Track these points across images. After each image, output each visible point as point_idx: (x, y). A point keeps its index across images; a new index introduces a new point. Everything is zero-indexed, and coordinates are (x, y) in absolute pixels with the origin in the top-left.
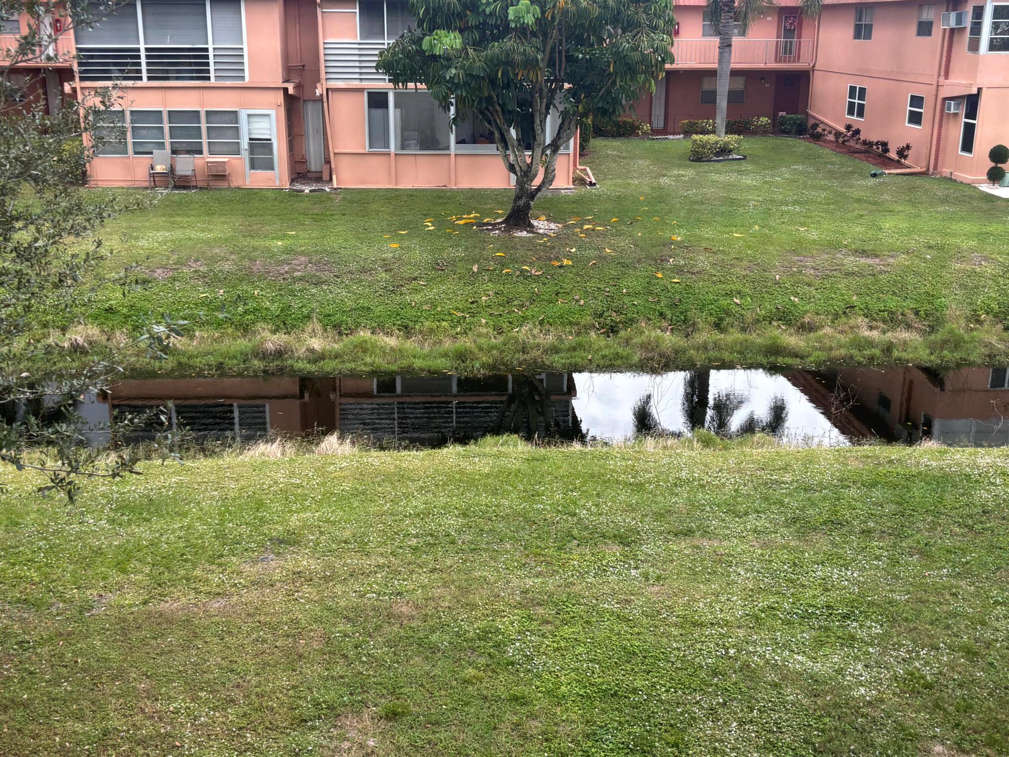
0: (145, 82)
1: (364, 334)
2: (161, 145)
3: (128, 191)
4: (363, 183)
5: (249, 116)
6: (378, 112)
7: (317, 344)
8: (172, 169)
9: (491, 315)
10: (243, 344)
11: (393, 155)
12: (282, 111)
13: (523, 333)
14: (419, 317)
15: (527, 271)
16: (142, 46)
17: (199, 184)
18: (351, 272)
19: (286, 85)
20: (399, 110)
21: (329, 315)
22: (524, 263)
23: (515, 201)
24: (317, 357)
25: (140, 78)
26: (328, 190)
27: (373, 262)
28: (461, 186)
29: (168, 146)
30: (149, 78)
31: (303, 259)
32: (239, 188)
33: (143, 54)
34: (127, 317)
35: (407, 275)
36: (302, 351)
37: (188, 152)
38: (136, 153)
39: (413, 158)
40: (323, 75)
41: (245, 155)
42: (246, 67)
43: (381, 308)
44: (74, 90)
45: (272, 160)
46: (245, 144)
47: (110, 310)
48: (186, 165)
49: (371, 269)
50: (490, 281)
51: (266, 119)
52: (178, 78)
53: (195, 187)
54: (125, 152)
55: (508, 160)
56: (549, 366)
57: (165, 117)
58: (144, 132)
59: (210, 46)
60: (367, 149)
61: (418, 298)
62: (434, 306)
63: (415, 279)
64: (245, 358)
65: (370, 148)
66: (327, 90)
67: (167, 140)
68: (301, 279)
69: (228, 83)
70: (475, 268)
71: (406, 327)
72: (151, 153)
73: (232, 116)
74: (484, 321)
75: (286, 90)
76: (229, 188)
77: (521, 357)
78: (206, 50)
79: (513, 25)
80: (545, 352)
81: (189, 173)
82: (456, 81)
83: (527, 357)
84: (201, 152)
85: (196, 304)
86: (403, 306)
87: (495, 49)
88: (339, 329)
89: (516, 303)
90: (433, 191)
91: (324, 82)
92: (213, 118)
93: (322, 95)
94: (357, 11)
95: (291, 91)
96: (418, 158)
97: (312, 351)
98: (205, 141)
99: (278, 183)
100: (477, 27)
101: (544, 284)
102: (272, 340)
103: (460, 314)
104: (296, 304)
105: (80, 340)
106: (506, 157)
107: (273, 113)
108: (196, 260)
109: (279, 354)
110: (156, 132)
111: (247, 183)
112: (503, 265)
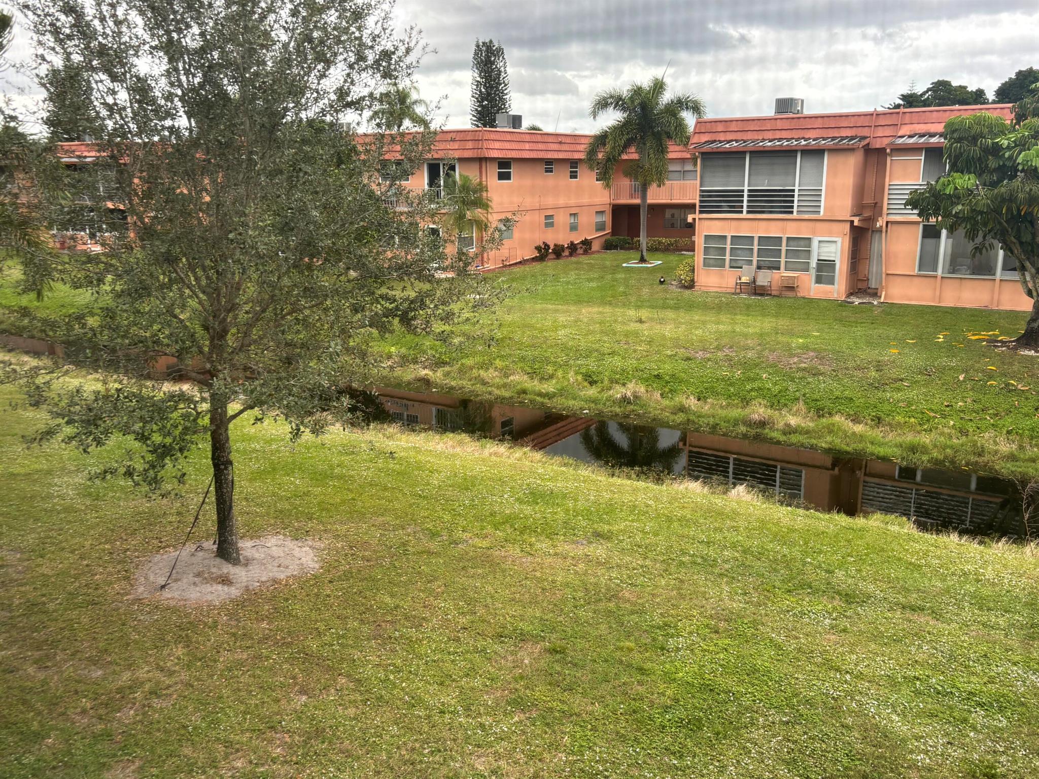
0: (745, 215)
1: (837, 418)
2: (750, 262)
3: (719, 295)
4: (910, 300)
5: (820, 242)
6: (931, 242)
7: (793, 421)
8: (754, 281)
9: (961, 418)
10: (736, 413)
11: (939, 278)
12: (847, 239)
13: (986, 439)
14: (893, 412)
15: (1013, 385)
16: (746, 188)
17: (774, 293)
18: (847, 369)
19: (852, 218)
20: (950, 241)
21: (816, 400)
22: (1012, 378)
23: (1029, 323)
24: (789, 430)
25: (741, 212)
26: (875, 303)
27: (870, 362)
28: (1001, 308)
29: (755, 263)
30: (748, 212)
31: (812, 354)
32: (804, 298)
33: (746, 194)
34: (667, 382)
35: (894, 376)
36: (781, 425)
37: (769, 268)
38: (731, 267)
39: (958, 281)
40: (885, 211)
41: (813, 273)
42: (822, 204)
43: (862, 400)
44: (694, 219)
45: (834, 276)
46: (813, 264)
47: (658, 377)
48: (765, 278)
49: (865, 368)
50: (972, 389)
51: (834, 245)
52: (771, 212)
53: (770, 295)
54: (724, 266)
55: (1027, 286)
56: (996, 471)
57: (756, 242)
58: (739, 252)
59: (796, 188)
60: (916, 272)
61: (898, 395)
62: (909, 404)
63: (901, 380)
64: (736, 423)
65: (920, 270)
66: (887, 223)
67: (755, 259)
68: (804, 369)
69: (806, 216)
70: (961, 378)
71: (879, 419)
72: (741, 268)
73: (807, 242)
74: (952, 423)
75: (852, 222)
76: (796, 298)
77: (973, 459)
78: (793, 191)
79: (1020, 167)
80: (1003, 458)
81: (766, 284)
82: (961, 215)
83: (980, 460)
84: (779, 269)
85: (718, 380)
86: (882, 401)
87: (1004, 188)
88: (820, 412)
89: (991, 411)
90: (971, 309)
91: (885, 216)
92: (791, 243)
93: (881, 227)
94: (923, 158)
95: (856, 223)
96: (963, 281)
97: (788, 425)
98: (783, 260)
99: (836, 295)
100: (995, 170)
101: (1027, 399)
102: (759, 411)
103: (932, 414)
104: (792, 387)
105: (629, 394)
106: (1025, 282)
107: (839, 240)
108: (731, 347)
109: (762, 424)
110: (748, 252)
111: (812, 294)
112: (991, 377)
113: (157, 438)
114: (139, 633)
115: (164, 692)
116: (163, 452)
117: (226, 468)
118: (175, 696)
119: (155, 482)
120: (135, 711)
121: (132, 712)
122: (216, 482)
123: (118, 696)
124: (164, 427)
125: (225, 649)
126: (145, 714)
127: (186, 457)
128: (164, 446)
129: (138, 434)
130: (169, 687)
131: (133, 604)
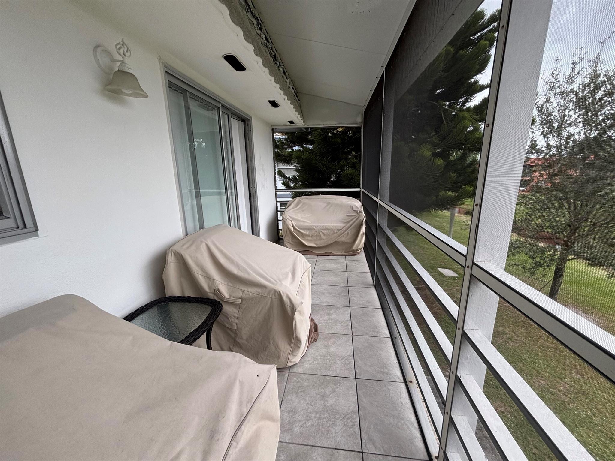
113: (538, 259)
114: (507, 317)
115: (514, 341)
116: (539, 265)
117: (560, 277)
118: (518, 344)
119: (533, 273)
120: (503, 341)
121: (501, 341)
122: (553, 280)
123: (497, 333)
124: (543, 256)
125: (542, 339)
126: (506, 343)
127: (549, 269)
128: (540, 263)
129: (531, 256)
130: (516, 340)
131: (507, 307)
